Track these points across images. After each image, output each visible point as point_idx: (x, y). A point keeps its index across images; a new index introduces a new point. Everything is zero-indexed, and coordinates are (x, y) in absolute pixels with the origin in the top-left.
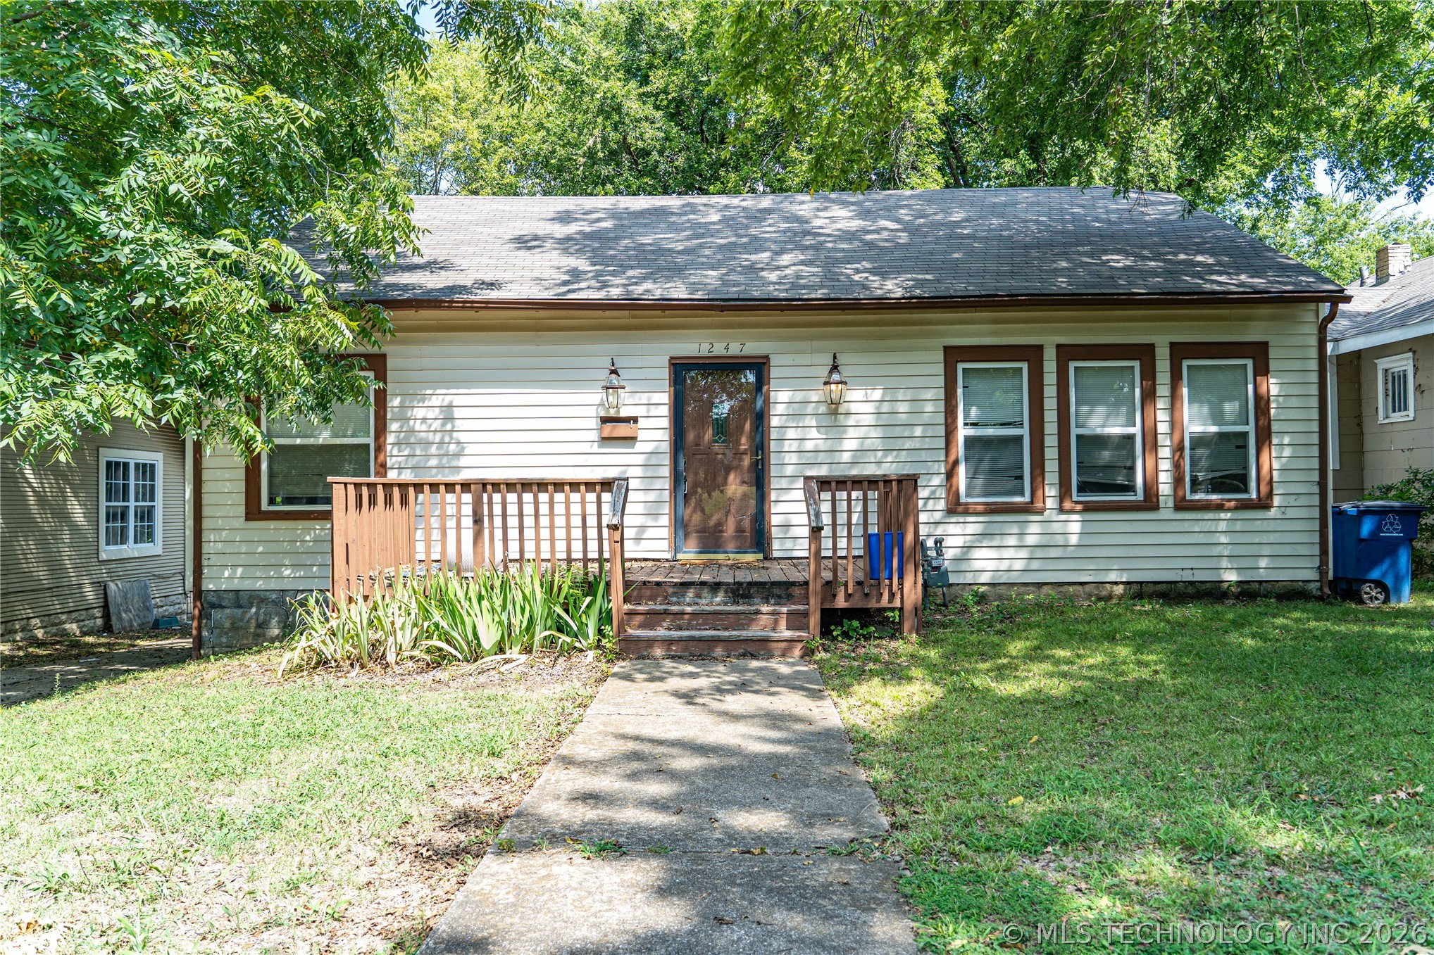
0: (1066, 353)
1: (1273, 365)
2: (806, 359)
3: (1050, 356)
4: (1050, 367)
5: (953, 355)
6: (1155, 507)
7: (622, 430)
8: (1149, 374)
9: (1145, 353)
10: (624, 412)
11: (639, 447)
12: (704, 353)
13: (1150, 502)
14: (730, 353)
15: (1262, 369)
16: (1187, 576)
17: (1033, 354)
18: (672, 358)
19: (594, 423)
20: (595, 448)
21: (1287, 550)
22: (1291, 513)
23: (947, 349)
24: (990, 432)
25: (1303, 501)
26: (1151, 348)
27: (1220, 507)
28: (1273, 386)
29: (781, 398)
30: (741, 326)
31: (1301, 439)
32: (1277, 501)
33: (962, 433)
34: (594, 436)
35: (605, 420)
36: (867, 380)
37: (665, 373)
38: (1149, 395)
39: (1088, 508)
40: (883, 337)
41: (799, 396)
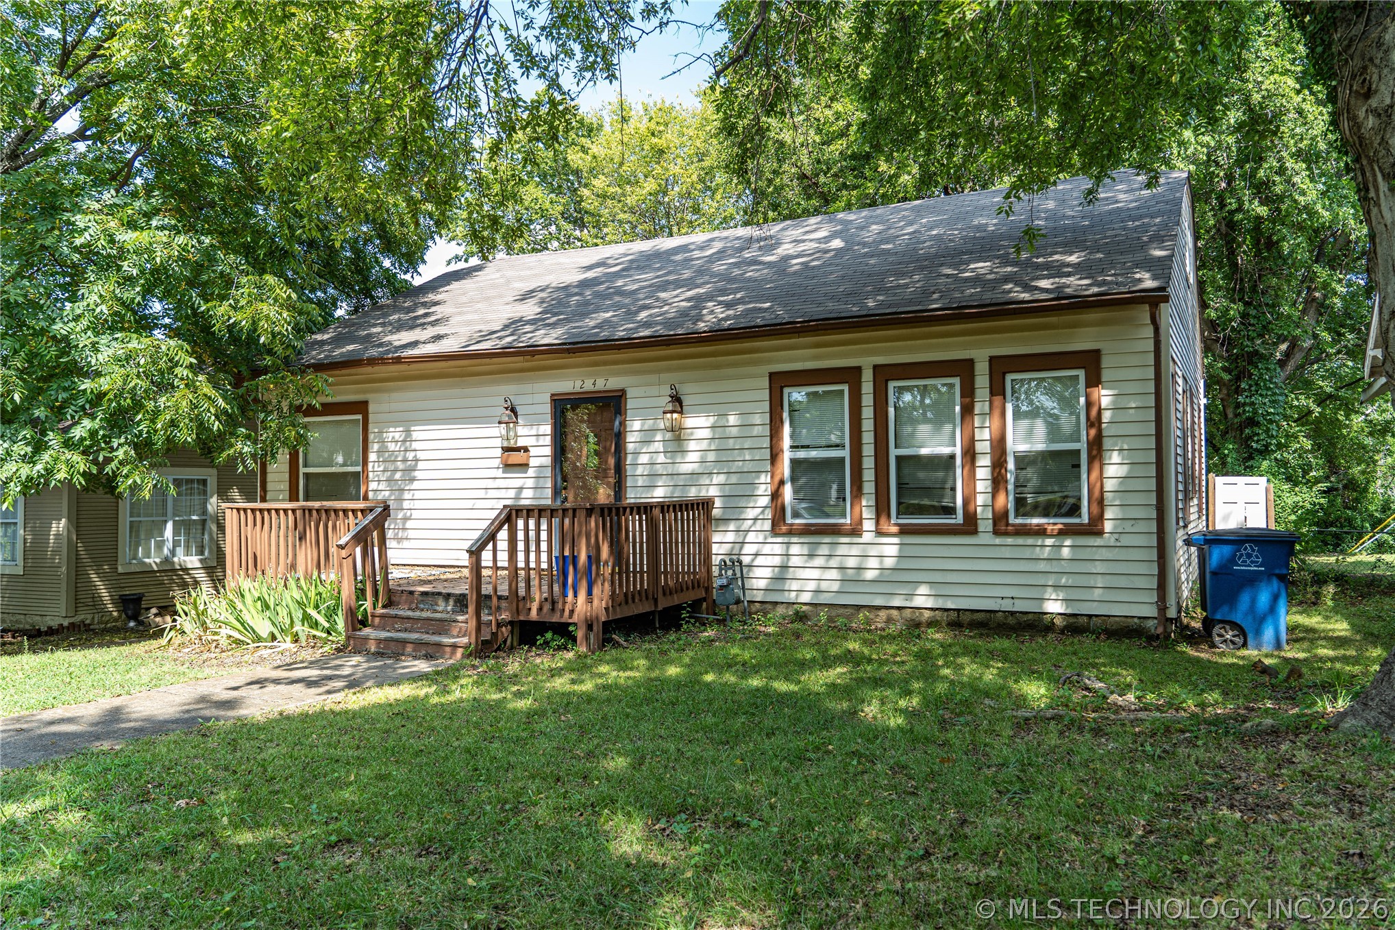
0: (884, 374)
1: (1106, 375)
2: (654, 390)
3: (867, 376)
4: (867, 388)
5: (779, 382)
6: (974, 532)
7: (516, 458)
8: (968, 392)
9: (964, 369)
10: (521, 443)
11: (531, 472)
12: (577, 389)
13: (970, 525)
14: (598, 388)
15: (1094, 380)
16: (1007, 606)
17: (851, 376)
18: (553, 395)
19: (499, 452)
20: (499, 473)
21: (1122, 581)
22: (1126, 540)
23: (772, 376)
24: (813, 454)
25: (1141, 527)
26: (970, 363)
27: (1041, 532)
28: (1105, 396)
29: (634, 426)
30: (605, 363)
31: (1140, 457)
32: (1108, 526)
33: (787, 456)
34: (497, 462)
35: (506, 450)
36: (702, 408)
37: (547, 408)
38: (968, 410)
39: (905, 531)
40: (718, 367)
41: (649, 424)
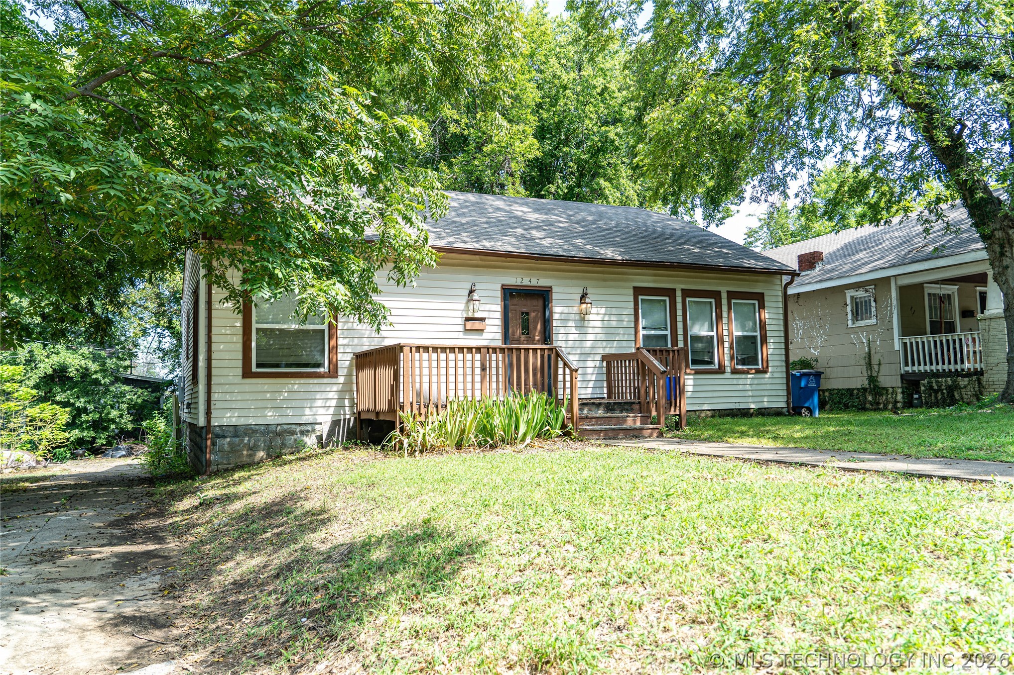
0: (686, 293)
1: (766, 304)
2: (570, 290)
3: (679, 294)
4: (679, 300)
5: (638, 291)
6: (724, 372)
7: (477, 325)
8: (719, 306)
9: (716, 295)
10: (477, 315)
11: (485, 335)
12: (519, 283)
13: (721, 370)
14: (532, 284)
15: (762, 306)
16: (737, 406)
17: (671, 293)
18: (503, 285)
19: (461, 321)
20: (461, 335)
21: (774, 393)
22: (776, 375)
23: (634, 288)
24: (653, 332)
25: (779, 369)
26: (719, 293)
27: (748, 372)
28: (766, 315)
29: (558, 310)
30: (538, 269)
31: (777, 340)
32: (770, 369)
33: (642, 332)
34: (461, 328)
35: (468, 319)
36: (599, 303)
37: (499, 294)
38: (719, 317)
39: (697, 372)
40: (605, 280)
41: (566, 310)
